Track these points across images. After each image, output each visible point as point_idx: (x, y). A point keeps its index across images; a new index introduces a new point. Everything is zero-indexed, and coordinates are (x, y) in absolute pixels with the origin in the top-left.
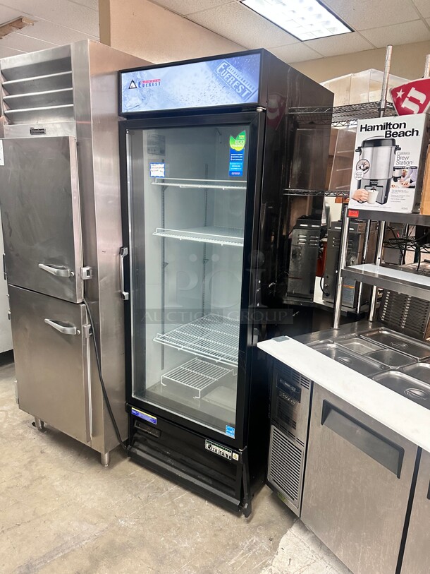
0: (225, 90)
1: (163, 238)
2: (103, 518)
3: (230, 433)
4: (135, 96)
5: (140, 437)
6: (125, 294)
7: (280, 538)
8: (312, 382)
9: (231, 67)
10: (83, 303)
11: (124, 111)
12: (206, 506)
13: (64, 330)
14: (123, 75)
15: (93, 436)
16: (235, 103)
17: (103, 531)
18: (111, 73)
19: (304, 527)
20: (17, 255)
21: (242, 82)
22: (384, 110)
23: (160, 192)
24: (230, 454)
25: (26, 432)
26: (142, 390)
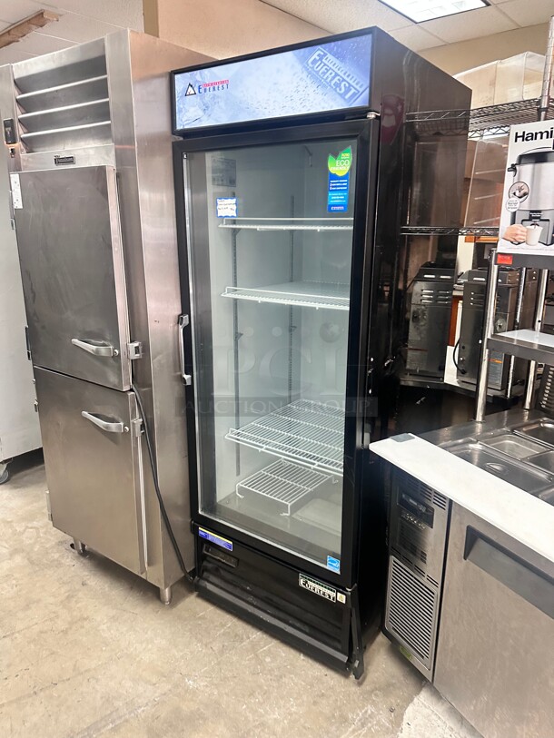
0: (320, 90)
1: (236, 300)
2: (165, 677)
3: (334, 566)
4: (194, 106)
5: (210, 566)
6: (187, 377)
7: (404, 708)
8: (451, 501)
9: (329, 56)
10: (131, 390)
11: (179, 127)
12: (301, 660)
13: (107, 427)
14: (177, 77)
15: (149, 565)
16: (336, 107)
17: (165, 694)
18: (160, 76)
19: (437, 694)
20: (43, 327)
21: (345, 78)
22: (546, 110)
23: (230, 238)
24: (333, 594)
25: (62, 556)
26: (211, 505)
